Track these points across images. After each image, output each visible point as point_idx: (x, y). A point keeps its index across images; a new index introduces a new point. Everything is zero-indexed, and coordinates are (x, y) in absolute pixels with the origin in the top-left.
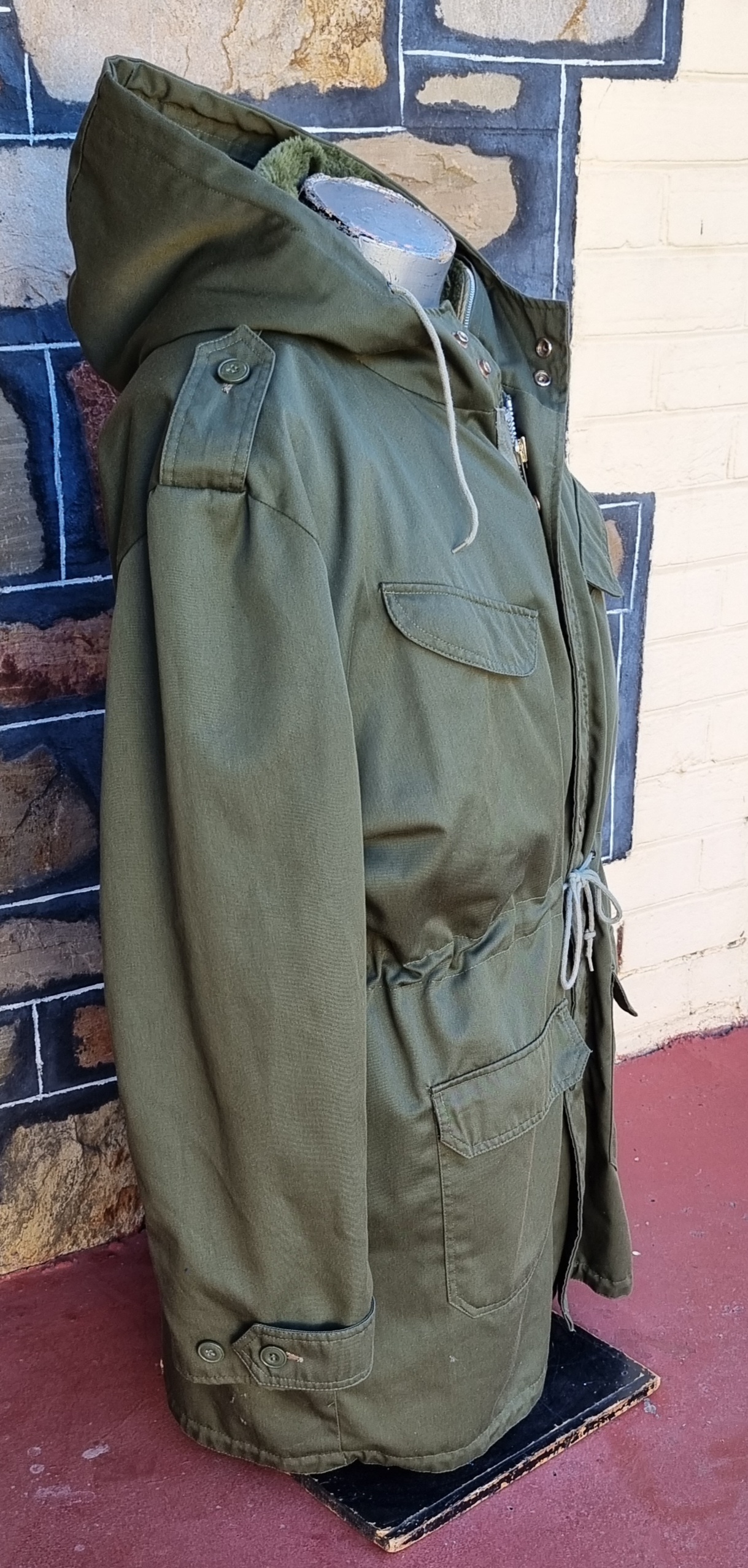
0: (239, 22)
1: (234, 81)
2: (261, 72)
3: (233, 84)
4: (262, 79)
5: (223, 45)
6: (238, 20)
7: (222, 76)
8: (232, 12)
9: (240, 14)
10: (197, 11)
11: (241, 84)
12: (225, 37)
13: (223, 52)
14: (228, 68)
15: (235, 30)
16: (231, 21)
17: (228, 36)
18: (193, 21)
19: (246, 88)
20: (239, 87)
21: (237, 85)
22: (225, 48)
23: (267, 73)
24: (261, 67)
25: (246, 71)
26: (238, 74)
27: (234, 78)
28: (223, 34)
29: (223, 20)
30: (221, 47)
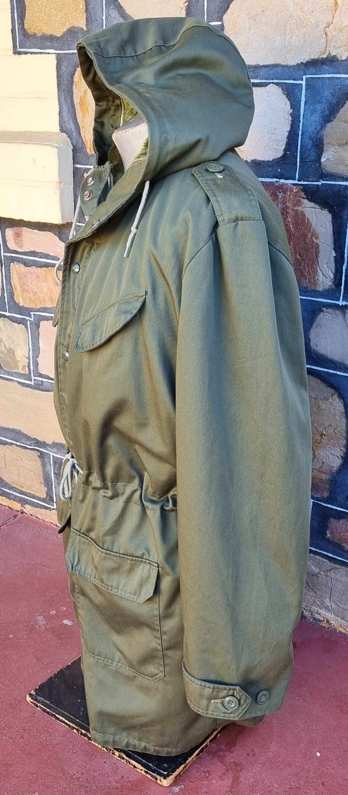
0: (334, 19)
1: (327, 50)
2: (342, 45)
3: (326, 52)
4: (342, 49)
5: (325, 31)
6: (334, 18)
7: (321, 48)
8: (331, 14)
9: (335, 15)
10: (311, 15)
11: (331, 52)
12: (326, 27)
13: (324, 36)
14: (325, 44)
15: (332, 23)
16: (330, 18)
17: (328, 27)
18: (308, 21)
19: (334, 54)
20: (329, 53)
21: (328, 53)
22: (326, 34)
23: (345, 45)
24: (343, 42)
25: (334, 45)
26: (329, 47)
27: (327, 49)
28: (325, 26)
29: (326, 19)
30: (323, 33)
